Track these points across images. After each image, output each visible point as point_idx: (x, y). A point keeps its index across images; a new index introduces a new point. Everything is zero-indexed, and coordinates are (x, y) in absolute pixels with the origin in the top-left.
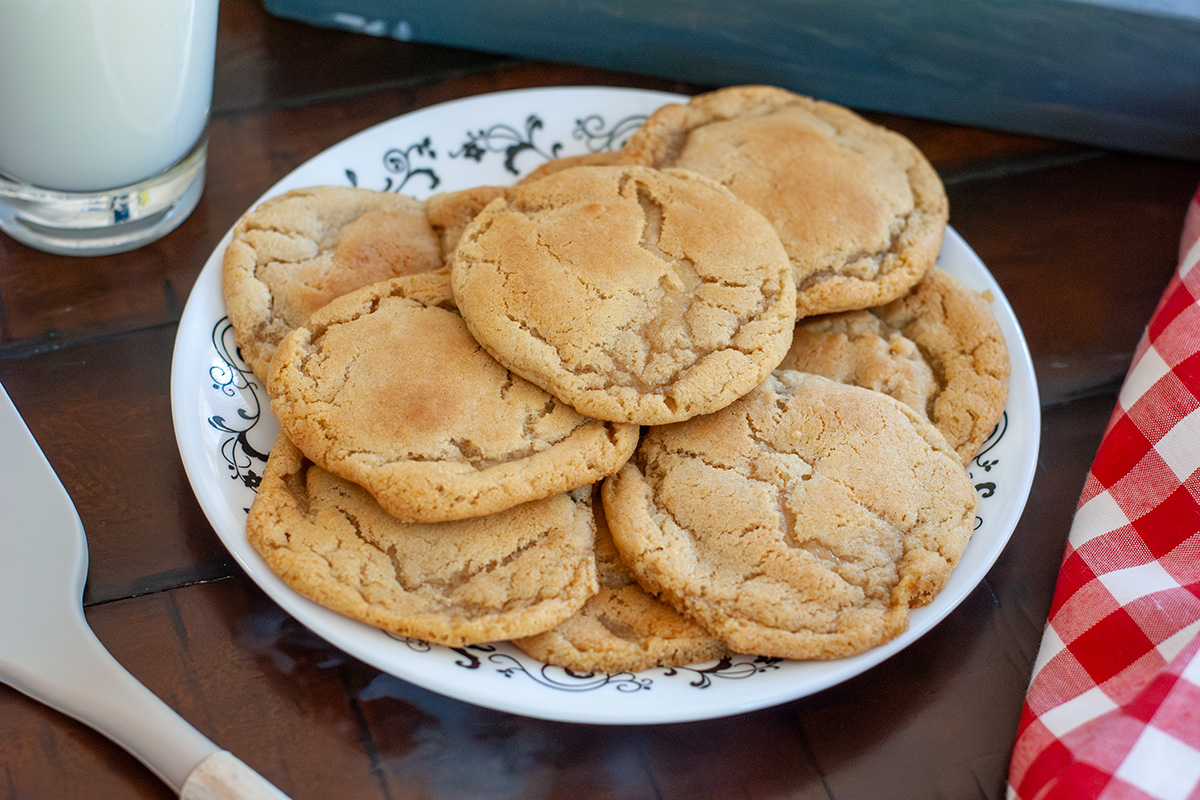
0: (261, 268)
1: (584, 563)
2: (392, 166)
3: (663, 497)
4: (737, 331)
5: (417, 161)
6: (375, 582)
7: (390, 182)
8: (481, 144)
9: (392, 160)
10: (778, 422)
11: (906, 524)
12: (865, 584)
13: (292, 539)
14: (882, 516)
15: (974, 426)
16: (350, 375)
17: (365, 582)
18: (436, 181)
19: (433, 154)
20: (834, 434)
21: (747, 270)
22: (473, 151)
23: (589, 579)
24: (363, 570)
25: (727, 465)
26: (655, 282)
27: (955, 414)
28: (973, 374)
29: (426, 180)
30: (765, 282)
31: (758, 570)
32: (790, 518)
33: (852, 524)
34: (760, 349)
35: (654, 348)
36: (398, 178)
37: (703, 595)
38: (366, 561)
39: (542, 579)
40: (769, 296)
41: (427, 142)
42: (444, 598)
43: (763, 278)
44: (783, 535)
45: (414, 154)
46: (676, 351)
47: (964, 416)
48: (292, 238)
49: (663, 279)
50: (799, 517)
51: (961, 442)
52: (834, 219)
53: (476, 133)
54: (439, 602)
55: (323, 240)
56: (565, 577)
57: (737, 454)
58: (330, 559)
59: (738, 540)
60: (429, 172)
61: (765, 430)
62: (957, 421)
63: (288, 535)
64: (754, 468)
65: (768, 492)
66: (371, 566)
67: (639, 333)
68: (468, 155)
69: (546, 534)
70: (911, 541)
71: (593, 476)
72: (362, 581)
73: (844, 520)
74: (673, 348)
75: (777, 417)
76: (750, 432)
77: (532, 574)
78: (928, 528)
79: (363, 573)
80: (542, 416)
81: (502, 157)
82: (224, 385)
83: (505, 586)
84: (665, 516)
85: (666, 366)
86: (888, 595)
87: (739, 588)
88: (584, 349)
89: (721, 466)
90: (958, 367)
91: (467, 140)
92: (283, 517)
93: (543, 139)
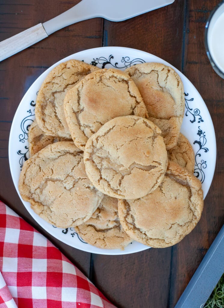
0: (156, 72)
1: (53, 133)
2: (195, 111)
3: (68, 154)
4: (106, 180)
5: (197, 118)
6: (53, 86)
7: (191, 110)
8: (202, 135)
9: (197, 111)
10: (83, 185)
11: (51, 208)
12: (35, 193)
13: (68, 69)
14: (52, 202)
15: (83, 234)
16: (109, 87)
17: (54, 84)
18: (192, 122)
19: (199, 122)
20: (76, 197)
21: (124, 187)
22: (200, 133)
23: (48, 133)
24: (57, 84)
25: (73, 170)
26: (122, 163)
27: (87, 231)
28: (97, 238)
29: (192, 120)
30: (121, 191)
31: (41, 170)
32: (53, 181)
33: (50, 194)
34: (99, 184)
35: (102, 159)
36: (192, 112)
37: (38, 157)
38: (60, 85)
39: (49, 123)
40: (116, 191)
41: (202, 121)
42: (49, 101)
43: (122, 191)
44: (49, 178)
45: (199, 117)
46: (101, 164)
47: (86, 232)
48: (165, 81)
49: (123, 166)
50: (53, 183)
51: (80, 230)
52: (144, 215)
53: (204, 134)
54: (48, 100)
55: (166, 89)
56: (49, 128)
57: (75, 173)
58: (61, 77)
59: (50, 168)
60: (194, 121)
61: (81, 181)
62: (85, 230)
63: (69, 68)
64: (70, 176)
65: (62, 178)
66: (58, 86)
67: (107, 156)
68: (199, 131)
69: (63, 126)
70: (45, 208)
71: (73, 139)
72: (54, 83)
73: (51, 193)
74: (102, 164)
75: (85, 185)
76: (81, 178)
77: (50, 121)
78: (49, 212)
79: (56, 83)
80: (91, 130)
81: (198, 140)
82: (124, 60)
83: (49, 115)
84: (63, 154)
85: (96, 161)
86: (32, 198)
87: (38, 165)
88: (102, 142)
89: (73, 169)
90: (101, 235)
91: (203, 132)
92: (74, 68)
93: (202, 152)
